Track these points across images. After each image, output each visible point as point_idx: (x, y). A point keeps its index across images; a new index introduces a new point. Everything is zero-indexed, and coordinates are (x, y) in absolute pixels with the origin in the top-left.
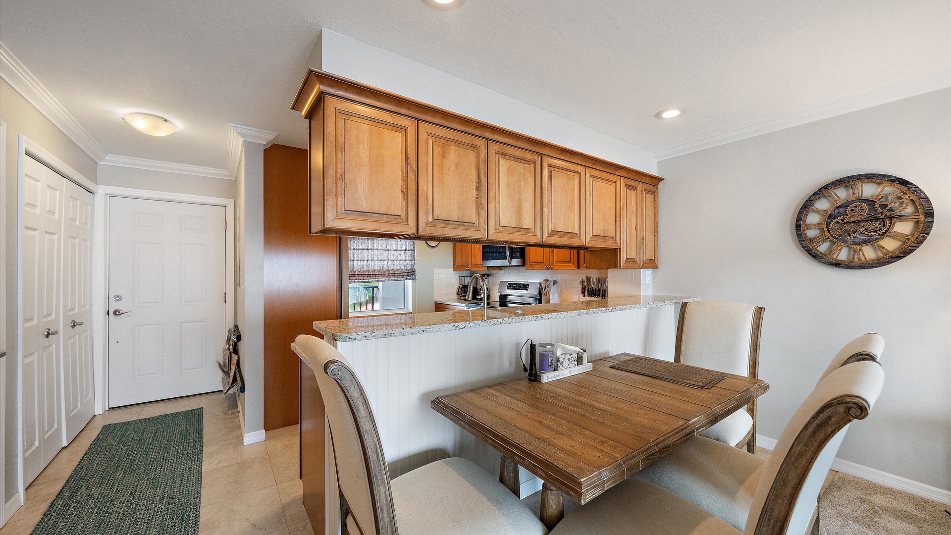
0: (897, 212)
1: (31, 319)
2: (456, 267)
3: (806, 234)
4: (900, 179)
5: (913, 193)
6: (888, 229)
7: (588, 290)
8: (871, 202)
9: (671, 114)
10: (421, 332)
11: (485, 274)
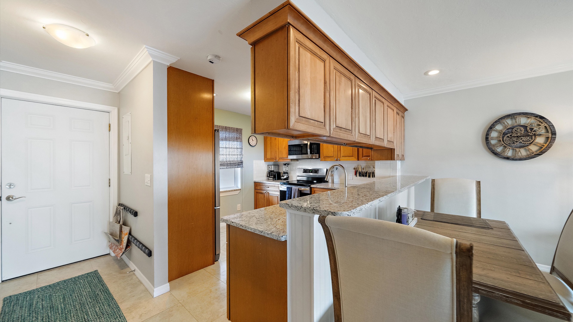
0: (538, 133)
2: (266, 159)
3: (491, 142)
4: (540, 115)
5: (546, 123)
6: (534, 140)
7: (359, 173)
8: (525, 127)
9: (434, 73)
11: (286, 164)
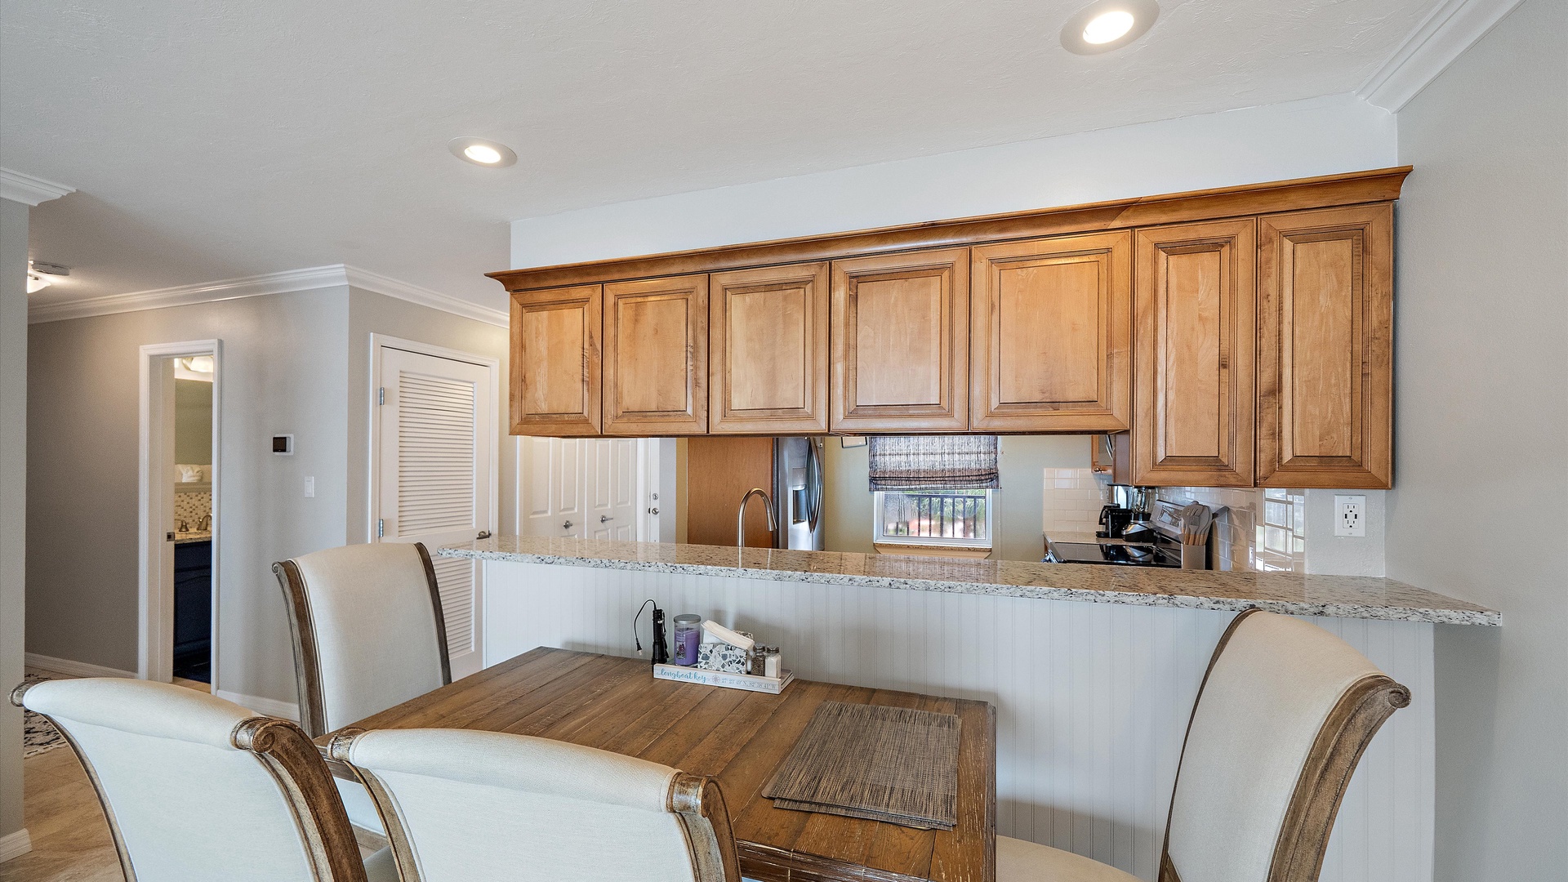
1: (545, 512)
10: (501, 559)
